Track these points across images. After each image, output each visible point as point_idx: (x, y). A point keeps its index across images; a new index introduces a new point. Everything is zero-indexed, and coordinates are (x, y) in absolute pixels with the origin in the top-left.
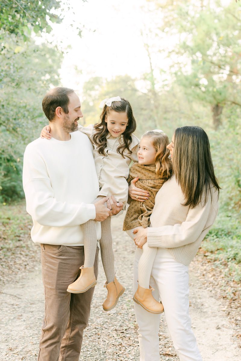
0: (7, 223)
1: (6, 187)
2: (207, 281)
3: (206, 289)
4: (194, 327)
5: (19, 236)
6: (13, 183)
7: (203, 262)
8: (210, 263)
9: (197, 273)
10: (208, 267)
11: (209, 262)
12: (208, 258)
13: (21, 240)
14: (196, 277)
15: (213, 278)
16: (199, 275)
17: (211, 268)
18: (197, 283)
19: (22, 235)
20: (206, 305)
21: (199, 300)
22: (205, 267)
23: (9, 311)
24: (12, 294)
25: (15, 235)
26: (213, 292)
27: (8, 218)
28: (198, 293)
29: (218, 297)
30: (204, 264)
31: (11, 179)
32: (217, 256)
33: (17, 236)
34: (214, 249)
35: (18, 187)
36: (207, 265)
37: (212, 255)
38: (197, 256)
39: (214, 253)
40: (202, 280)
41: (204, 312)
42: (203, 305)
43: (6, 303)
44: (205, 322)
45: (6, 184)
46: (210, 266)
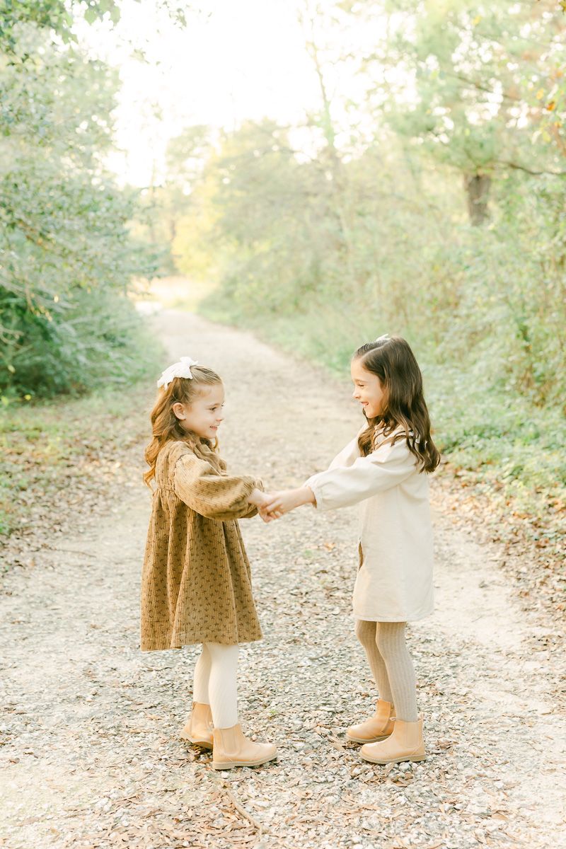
0: (37, 438)
1: (24, 367)
2: (461, 518)
3: (459, 530)
5: (68, 459)
6: (38, 359)
7: (453, 487)
8: (466, 488)
9: (442, 505)
10: (462, 495)
11: (463, 486)
12: (463, 479)
13: (72, 466)
14: (439, 512)
15: (473, 511)
16: (445, 509)
17: (468, 497)
18: (442, 522)
19: (72, 457)
20: (461, 554)
21: (445, 548)
22: (456, 496)
23: (77, 576)
24: (76, 550)
25: (60, 456)
26: (474, 534)
27: (36, 429)
28: (445, 538)
29: (483, 540)
30: (455, 491)
31: (32, 350)
32: (481, 475)
33: (63, 458)
34: (474, 464)
35: (49, 366)
36: (461, 491)
37: (471, 474)
38: (440, 479)
39: (475, 471)
40: (451, 516)
41: (456, 565)
42: (454, 554)
43: (67, 564)
44: (458, 579)
45: (23, 360)
46: (466, 493)
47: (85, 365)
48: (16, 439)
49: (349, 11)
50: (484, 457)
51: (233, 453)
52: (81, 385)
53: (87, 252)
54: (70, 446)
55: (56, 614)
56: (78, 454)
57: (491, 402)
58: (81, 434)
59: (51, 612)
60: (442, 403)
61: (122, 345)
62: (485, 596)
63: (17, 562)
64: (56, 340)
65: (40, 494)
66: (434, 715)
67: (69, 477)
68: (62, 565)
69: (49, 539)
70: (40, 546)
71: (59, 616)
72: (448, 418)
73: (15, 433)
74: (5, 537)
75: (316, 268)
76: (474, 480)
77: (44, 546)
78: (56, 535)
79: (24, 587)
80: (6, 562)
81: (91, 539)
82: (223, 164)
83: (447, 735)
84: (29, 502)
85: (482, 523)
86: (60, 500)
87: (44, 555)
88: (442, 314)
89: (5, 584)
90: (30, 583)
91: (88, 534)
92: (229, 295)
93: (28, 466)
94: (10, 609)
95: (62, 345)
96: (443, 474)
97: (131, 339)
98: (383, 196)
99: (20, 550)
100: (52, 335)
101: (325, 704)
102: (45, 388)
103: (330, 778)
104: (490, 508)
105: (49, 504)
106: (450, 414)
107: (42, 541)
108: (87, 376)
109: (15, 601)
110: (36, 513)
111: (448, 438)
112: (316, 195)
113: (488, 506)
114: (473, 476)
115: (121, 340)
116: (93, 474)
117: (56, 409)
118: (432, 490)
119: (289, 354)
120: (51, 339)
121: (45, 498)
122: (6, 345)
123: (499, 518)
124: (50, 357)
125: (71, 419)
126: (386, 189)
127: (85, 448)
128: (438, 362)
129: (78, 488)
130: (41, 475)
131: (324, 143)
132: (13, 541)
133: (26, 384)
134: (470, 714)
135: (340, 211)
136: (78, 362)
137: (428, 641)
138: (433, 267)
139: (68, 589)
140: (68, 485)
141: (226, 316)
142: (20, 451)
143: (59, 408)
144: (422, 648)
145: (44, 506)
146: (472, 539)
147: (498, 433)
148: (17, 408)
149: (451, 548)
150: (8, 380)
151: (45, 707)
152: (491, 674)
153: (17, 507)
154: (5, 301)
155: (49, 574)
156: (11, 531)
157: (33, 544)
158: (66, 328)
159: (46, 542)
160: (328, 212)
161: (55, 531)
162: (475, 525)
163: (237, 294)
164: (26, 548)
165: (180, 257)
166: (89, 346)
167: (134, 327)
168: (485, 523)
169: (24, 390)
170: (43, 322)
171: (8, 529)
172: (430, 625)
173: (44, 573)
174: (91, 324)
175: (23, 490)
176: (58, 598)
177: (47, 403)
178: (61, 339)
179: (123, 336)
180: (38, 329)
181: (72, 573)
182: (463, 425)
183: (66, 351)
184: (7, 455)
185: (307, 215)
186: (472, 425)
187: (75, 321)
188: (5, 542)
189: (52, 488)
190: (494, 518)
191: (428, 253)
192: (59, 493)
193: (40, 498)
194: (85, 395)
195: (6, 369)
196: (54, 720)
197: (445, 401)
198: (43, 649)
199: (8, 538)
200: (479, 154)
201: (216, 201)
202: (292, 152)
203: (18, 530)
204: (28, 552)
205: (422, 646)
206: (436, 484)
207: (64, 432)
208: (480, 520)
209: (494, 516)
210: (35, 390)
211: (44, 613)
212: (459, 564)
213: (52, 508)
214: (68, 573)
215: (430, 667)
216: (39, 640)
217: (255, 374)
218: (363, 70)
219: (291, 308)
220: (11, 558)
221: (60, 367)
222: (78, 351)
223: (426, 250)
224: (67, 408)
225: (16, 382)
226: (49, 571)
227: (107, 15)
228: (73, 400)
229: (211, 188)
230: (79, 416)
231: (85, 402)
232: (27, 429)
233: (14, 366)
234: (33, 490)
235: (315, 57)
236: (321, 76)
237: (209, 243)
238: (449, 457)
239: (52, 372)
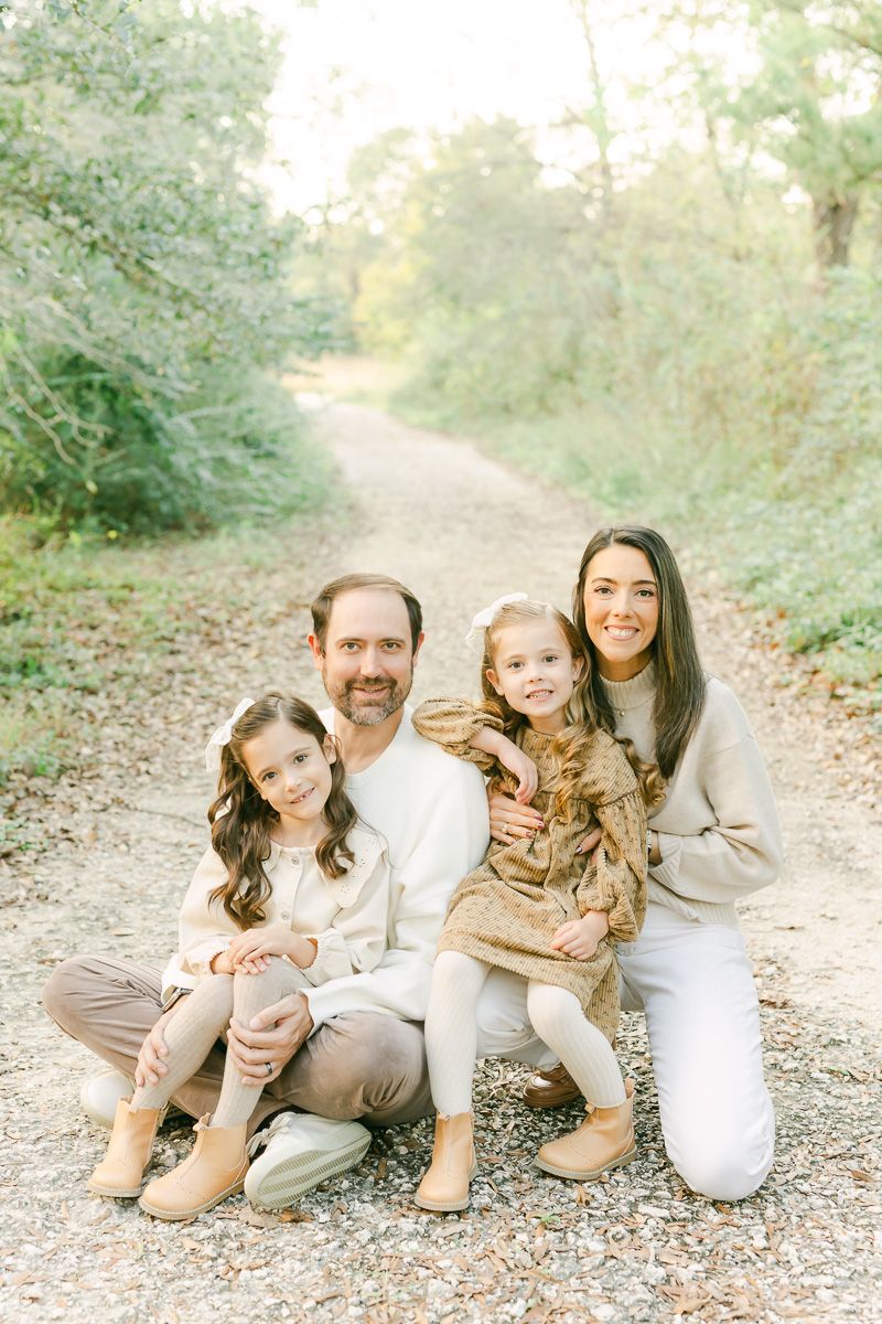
0: (125, 602)
1: (111, 485)
2: (853, 776)
3: (854, 798)
4: (831, 915)
5: (171, 640)
6: (136, 472)
7: (831, 716)
8: (854, 718)
9: (813, 750)
10: (849, 731)
11: (850, 716)
12: (847, 701)
13: (179, 652)
14: (811, 762)
15: (873, 764)
16: (821, 756)
17: (860, 736)
18: (820, 783)
19: (180, 637)
20: (864, 849)
21: (833, 835)
22: (839, 733)
23: (168, 865)
24: (172, 812)
25: (158, 635)
27: (124, 587)
28: (830, 813)
30: (835, 724)
31: (124, 458)
33: (164, 638)
34: (864, 676)
35: (152, 485)
36: (846, 724)
37: (863, 693)
38: (804, 699)
39: (866, 688)
40: (833, 771)
41: (859, 871)
42: (852, 849)
43: (153, 839)
44: (868, 901)
45: (110, 474)
46: (855, 729)
47: (209, 484)
48: (90, 602)
52: (203, 517)
53: (214, 294)
54: (178, 618)
55: (123, 946)
56: (189, 632)
58: (197, 598)
59: (115, 942)
60: (795, 567)
61: (270, 455)
63: (66, 831)
64: (165, 443)
65: (118, 702)
67: (170, 672)
68: (145, 843)
69: (126, 789)
70: (109, 802)
71: (128, 951)
72: (810, 594)
73: (92, 593)
74: (50, 782)
75: (573, 346)
76: (867, 705)
77: (117, 801)
78: (140, 780)
79: (72, 885)
80: (46, 832)
81: (199, 790)
82: (431, 182)
84: (100, 716)
86: (153, 714)
87: (114, 821)
88: (785, 418)
89: (38, 878)
90: (84, 877)
91: (195, 782)
92: (437, 384)
93: (103, 649)
94: (41, 931)
95: (172, 451)
96: (809, 690)
97: (284, 446)
98: (683, 235)
99: (74, 809)
100: (159, 435)
102: (145, 520)
105: (132, 721)
106: (811, 585)
107: (114, 792)
108: (213, 502)
109: (52, 914)
110: (110, 737)
111: (813, 627)
112: (577, 234)
114: (866, 697)
115: (267, 446)
116: (211, 668)
117: (161, 554)
118: (793, 719)
119: (531, 478)
120: (156, 440)
121: (127, 710)
122: (84, 448)
124: (154, 469)
125: (185, 570)
126: (684, 224)
127: (201, 621)
128: (779, 498)
129: (185, 693)
130: (126, 667)
131: (593, 155)
132: (62, 792)
133: (115, 513)
135: (615, 257)
136: (196, 475)
137: (836, 1043)
138: (770, 345)
139: (150, 892)
140: (169, 688)
141: (432, 417)
142: (96, 623)
143: (166, 553)
145: (124, 724)
148: (98, 550)
149: (844, 834)
150: (86, 505)
153: (77, 725)
154: (85, 377)
155: (118, 860)
156: (62, 770)
157: (98, 797)
158: (179, 424)
159: (121, 794)
160: (595, 258)
161: (139, 774)
163: (449, 384)
164: (84, 805)
165: (363, 325)
166: (216, 454)
167: (289, 428)
169: (112, 521)
170: (144, 413)
171: (57, 766)
172: (832, 1004)
173: (111, 857)
174: (223, 418)
175: (93, 692)
176: (132, 912)
177: (147, 543)
178: (172, 441)
179: (273, 441)
180: (136, 423)
181: (161, 858)
182: (839, 606)
183: (181, 461)
184: (73, 629)
185: (563, 264)
186: (855, 607)
187: (196, 413)
188: (49, 792)
189: (141, 692)
191: (761, 321)
192: (152, 701)
193: (118, 708)
194: (208, 533)
195: (82, 487)
197: (802, 563)
199: (56, 783)
201: (420, 242)
202: (541, 165)
203: (74, 768)
204: (87, 812)
206: (797, 708)
207: (169, 593)
210: (129, 521)
213: (138, 729)
214: (153, 858)
217: (479, 507)
219: (532, 407)
220: (56, 822)
221: (169, 487)
222: (200, 461)
223: (758, 318)
224: (178, 552)
225: (98, 509)
226: (120, 853)
228: (188, 540)
229: (414, 221)
230: (197, 567)
231: (206, 545)
232: (110, 587)
233: (97, 483)
234: (109, 695)
235: (583, 17)
236: (592, 45)
237: (410, 307)
238: (816, 659)
239: (156, 494)
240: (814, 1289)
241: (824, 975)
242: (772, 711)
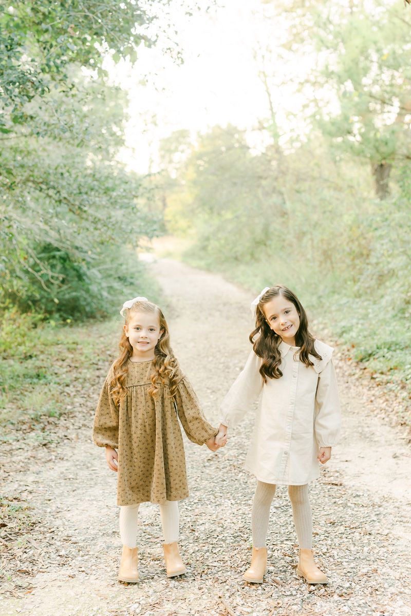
0: (75, 349)
1: (65, 300)
2: (377, 408)
3: (376, 416)
4: (362, 456)
5: (97, 364)
6: (74, 294)
7: (370, 386)
8: (379, 386)
9: (362, 399)
10: (377, 391)
11: (378, 385)
12: (377, 380)
13: (100, 369)
14: (361, 403)
15: (385, 404)
16: (365, 401)
17: (381, 393)
18: (363, 411)
19: (100, 363)
20: (378, 434)
21: (367, 429)
22: (373, 392)
25: (91, 362)
26: (387, 419)
27: (74, 343)
28: (366, 422)
29: (394, 424)
30: (372, 389)
31: (70, 288)
32: (390, 377)
33: (93, 364)
34: (385, 370)
35: (82, 299)
36: (376, 389)
37: (383, 376)
38: (360, 380)
39: (386, 374)
40: (369, 406)
41: (375, 441)
42: (373, 434)
44: (377, 451)
45: (64, 295)
46: (380, 390)
47: (107, 298)
48: (60, 350)
49: (290, 49)
50: (392, 365)
51: (212, 361)
52: (104, 312)
54: (98, 355)
55: (95, 473)
56: (104, 361)
57: (396, 325)
58: (105, 347)
59: (92, 472)
60: (360, 326)
61: (131, 284)
62: (397, 464)
63: (66, 436)
64: (87, 281)
65: (79, 389)
66: (366, 549)
67: (98, 377)
69: (87, 421)
70: (81, 426)
71: (97, 475)
72: (365, 337)
73: (60, 346)
74: (56, 419)
75: (266, 230)
76: (384, 381)
77: (84, 425)
78: (92, 417)
79: (72, 454)
80: (58, 437)
82: (199, 157)
83: (376, 563)
84: (72, 394)
85: (392, 411)
86: (93, 393)
87: (84, 432)
88: (357, 262)
89: (59, 452)
90: (76, 452)
92: (204, 248)
93: (69, 369)
94: (63, 470)
95: (91, 284)
96: (363, 376)
97: (137, 279)
98: (314, 179)
99: (68, 428)
100: (84, 277)
101: (287, 540)
102: (79, 314)
103: (294, 593)
104: (398, 401)
105: (86, 396)
106: (366, 333)
107: (82, 422)
108: (108, 306)
109: (66, 464)
110: (77, 402)
111: (365, 351)
112: (266, 178)
113: (396, 400)
114: (385, 378)
115: (132, 280)
117: (87, 329)
118: (355, 388)
119: (248, 290)
120: (84, 280)
121: (83, 392)
122: (52, 284)
123: (404, 408)
124: (83, 293)
125: (97, 336)
126: (316, 174)
128: (356, 297)
130: (79, 376)
131: (271, 141)
132: (62, 422)
133: (65, 312)
134: (391, 548)
135: (283, 189)
136: (101, 295)
137: (358, 496)
138: (351, 229)
139: (102, 456)
140: (99, 383)
141: (203, 263)
142: (64, 358)
143: (89, 329)
144: (354, 500)
145: (82, 397)
146: (385, 423)
147: (401, 348)
148: (60, 328)
149: (371, 429)
150: (54, 309)
151: (92, 538)
152: (405, 520)
153: (64, 398)
155: (89, 445)
156: (61, 415)
157: (76, 424)
158: (94, 272)
159: (85, 423)
160: (274, 190)
161: (91, 415)
162: (387, 413)
163: (210, 248)
164: (71, 427)
165: (169, 221)
166: (109, 285)
167: (139, 272)
168: (394, 412)
169: (65, 315)
170: (78, 268)
171: (58, 413)
172: (359, 485)
173: (85, 445)
174: (111, 269)
175: (67, 386)
176: (96, 462)
177: (81, 325)
178: (90, 279)
179: (132, 278)
180: (74, 273)
182: (376, 341)
183: (94, 288)
184: (55, 361)
185: (260, 192)
186: (382, 342)
187: (101, 268)
188: (57, 422)
189: (87, 385)
190: (401, 408)
191: (347, 219)
192: (92, 388)
193: (79, 391)
194: (106, 319)
195: (52, 301)
196: (98, 548)
197: (362, 324)
198: (87, 498)
199: (59, 419)
200: (383, 149)
201: (195, 183)
202: (249, 148)
203: (65, 414)
204: (73, 429)
205: (354, 499)
206: (357, 383)
207: (93, 345)
208: (390, 410)
209: (401, 407)
210: (72, 315)
211: (86, 472)
212: (378, 441)
213: (88, 399)
215: (361, 514)
216: (84, 492)
217: (225, 305)
218: (299, 91)
219: (248, 258)
220: (61, 433)
221: (89, 300)
222: (102, 288)
223: (346, 218)
224: (95, 328)
225: (59, 310)
226: (88, 443)
227: (128, 57)
228: (99, 322)
229: (191, 174)
230: (104, 334)
231: (107, 325)
232: (68, 343)
233: (58, 299)
234: (74, 386)
235: (265, 82)
236: (269, 95)
237: (190, 212)
238: (366, 364)
239: (84, 303)
240: (341, 563)
241: (357, 476)
242: (347, 385)
